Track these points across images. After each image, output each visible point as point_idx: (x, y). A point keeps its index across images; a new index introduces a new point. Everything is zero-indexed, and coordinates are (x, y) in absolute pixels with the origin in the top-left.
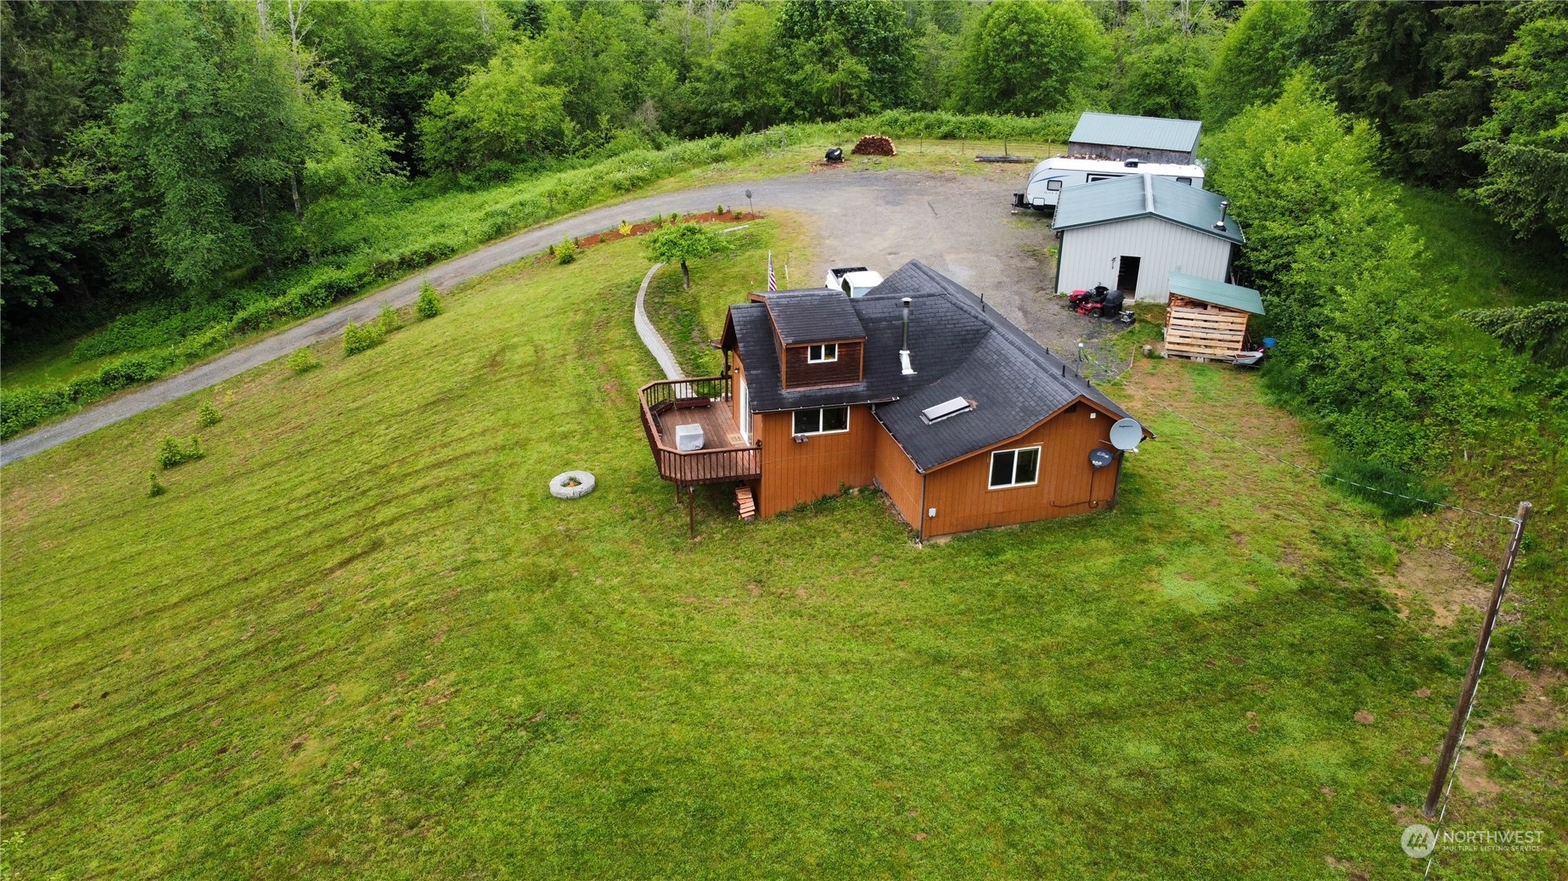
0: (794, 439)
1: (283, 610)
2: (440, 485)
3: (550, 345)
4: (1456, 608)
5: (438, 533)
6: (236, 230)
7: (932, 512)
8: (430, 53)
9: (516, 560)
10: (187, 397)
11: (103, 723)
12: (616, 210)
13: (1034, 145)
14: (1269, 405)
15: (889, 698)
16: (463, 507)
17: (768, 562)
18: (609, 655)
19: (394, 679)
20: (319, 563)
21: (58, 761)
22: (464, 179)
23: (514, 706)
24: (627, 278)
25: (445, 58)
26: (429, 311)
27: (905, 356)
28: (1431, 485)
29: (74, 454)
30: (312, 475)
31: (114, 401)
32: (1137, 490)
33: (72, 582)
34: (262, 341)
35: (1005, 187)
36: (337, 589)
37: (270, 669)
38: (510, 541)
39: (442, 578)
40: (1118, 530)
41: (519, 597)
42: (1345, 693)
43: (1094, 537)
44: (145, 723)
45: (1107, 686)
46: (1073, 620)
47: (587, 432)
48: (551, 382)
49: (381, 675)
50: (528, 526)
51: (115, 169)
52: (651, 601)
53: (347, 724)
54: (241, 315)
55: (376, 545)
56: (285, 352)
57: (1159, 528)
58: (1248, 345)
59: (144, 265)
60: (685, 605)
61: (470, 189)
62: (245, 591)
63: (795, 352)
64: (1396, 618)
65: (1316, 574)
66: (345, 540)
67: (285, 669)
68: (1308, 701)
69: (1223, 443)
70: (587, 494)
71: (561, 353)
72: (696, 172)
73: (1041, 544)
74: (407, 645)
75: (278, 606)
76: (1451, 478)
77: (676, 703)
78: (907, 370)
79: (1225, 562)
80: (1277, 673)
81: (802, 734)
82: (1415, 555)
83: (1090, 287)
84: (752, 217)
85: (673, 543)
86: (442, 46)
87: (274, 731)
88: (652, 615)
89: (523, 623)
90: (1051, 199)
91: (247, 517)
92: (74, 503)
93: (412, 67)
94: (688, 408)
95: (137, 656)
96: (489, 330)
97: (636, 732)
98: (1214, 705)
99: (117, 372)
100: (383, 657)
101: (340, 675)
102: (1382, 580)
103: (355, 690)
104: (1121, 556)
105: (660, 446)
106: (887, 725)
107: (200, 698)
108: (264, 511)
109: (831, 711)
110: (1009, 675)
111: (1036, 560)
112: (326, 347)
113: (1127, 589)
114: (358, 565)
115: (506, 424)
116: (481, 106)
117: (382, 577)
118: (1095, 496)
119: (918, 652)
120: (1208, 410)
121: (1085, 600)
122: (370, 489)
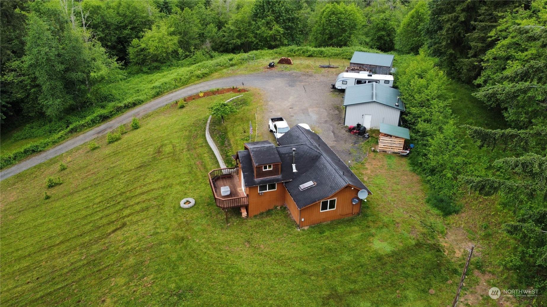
0: (259, 193)
1: (95, 248)
2: (144, 202)
3: (178, 145)
4: (462, 250)
5: (144, 221)
6: (68, 97)
7: (303, 220)
8: (131, 22)
9: (171, 233)
10: (54, 158)
11: (38, 289)
12: (198, 86)
13: (339, 60)
14: (411, 171)
15: (289, 287)
16: (152, 211)
17: (252, 234)
18: (202, 269)
19: (133, 277)
20: (105, 231)
21: (24, 303)
22: (145, 69)
23: (172, 288)
24: (203, 117)
25: (136, 25)
26: (136, 127)
27: (294, 166)
28: (458, 203)
29: (16, 180)
30: (100, 194)
31: (29, 159)
32: (367, 207)
33: (22, 233)
34: (78, 136)
35: (329, 79)
36: (112, 241)
37: (92, 271)
38: (168, 225)
39: (147, 239)
40: (361, 223)
41: (172, 247)
42: (427, 283)
43: (354, 226)
44: (52, 290)
45: (355, 282)
46: (346, 258)
47: (192, 181)
48: (178, 160)
49: (129, 275)
50: (173, 219)
51: (24, 75)
52: (215, 248)
53: (119, 293)
54: (71, 127)
55: (124, 225)
56: (86, 141)
57: (373, 222)
58: (405, 147)
59: (35, 107)
60: (226, 250)
61: (147, 73)
62: (81, 240)
63: (259, 168)
64: (444, 254)
65: (421, 238)
66: (113, 222)
67: (97, 271)
68: (415, 285)
69: (395, 187)
70: (193, 207)
71: (182, 148)
72: (225, 70)
73: (337, 229)
74: (137, 264)
75: (93, 247)
76: (464, 201)
77: (223, 287)
78: (295, 170)
79: (393, 235)
80: (407, 276)
81: (262, 299)
82: (451, 230)
83: (355, 125)
84: (244, 90)
85: (221, 225)
86: (135, 20)
87: (95, 295)
88: (215, 254)
89: (174, 257)
90: (343, 87)
91: (79, 210)
92: (19, 200)
93: (125, 27)
94: (225, 178)
95: (47, 264)
96: (157, 136)
97: (211, 298)
98: (387, 288)
99: (29, 149)
100: (129, 268)
101: (115, 274)
102: (441, 240)
103: (121, 280)
104: (361, 233)
105: (216, 197)
106: (289, 297)
107: (70, 281)
108: (85, 208)
109: (272, 291)
110: (326, 278)
111: (335, 235)
112: (101, 139)
113: (363, 246)
114: (118, 232)
115: (164, 177)
116: (149, 44)
117: (127, 238)
118: (354, 211)
119: (298, 270)
120: (391, 173)
121: (351, 250)
122: (120, 202)
